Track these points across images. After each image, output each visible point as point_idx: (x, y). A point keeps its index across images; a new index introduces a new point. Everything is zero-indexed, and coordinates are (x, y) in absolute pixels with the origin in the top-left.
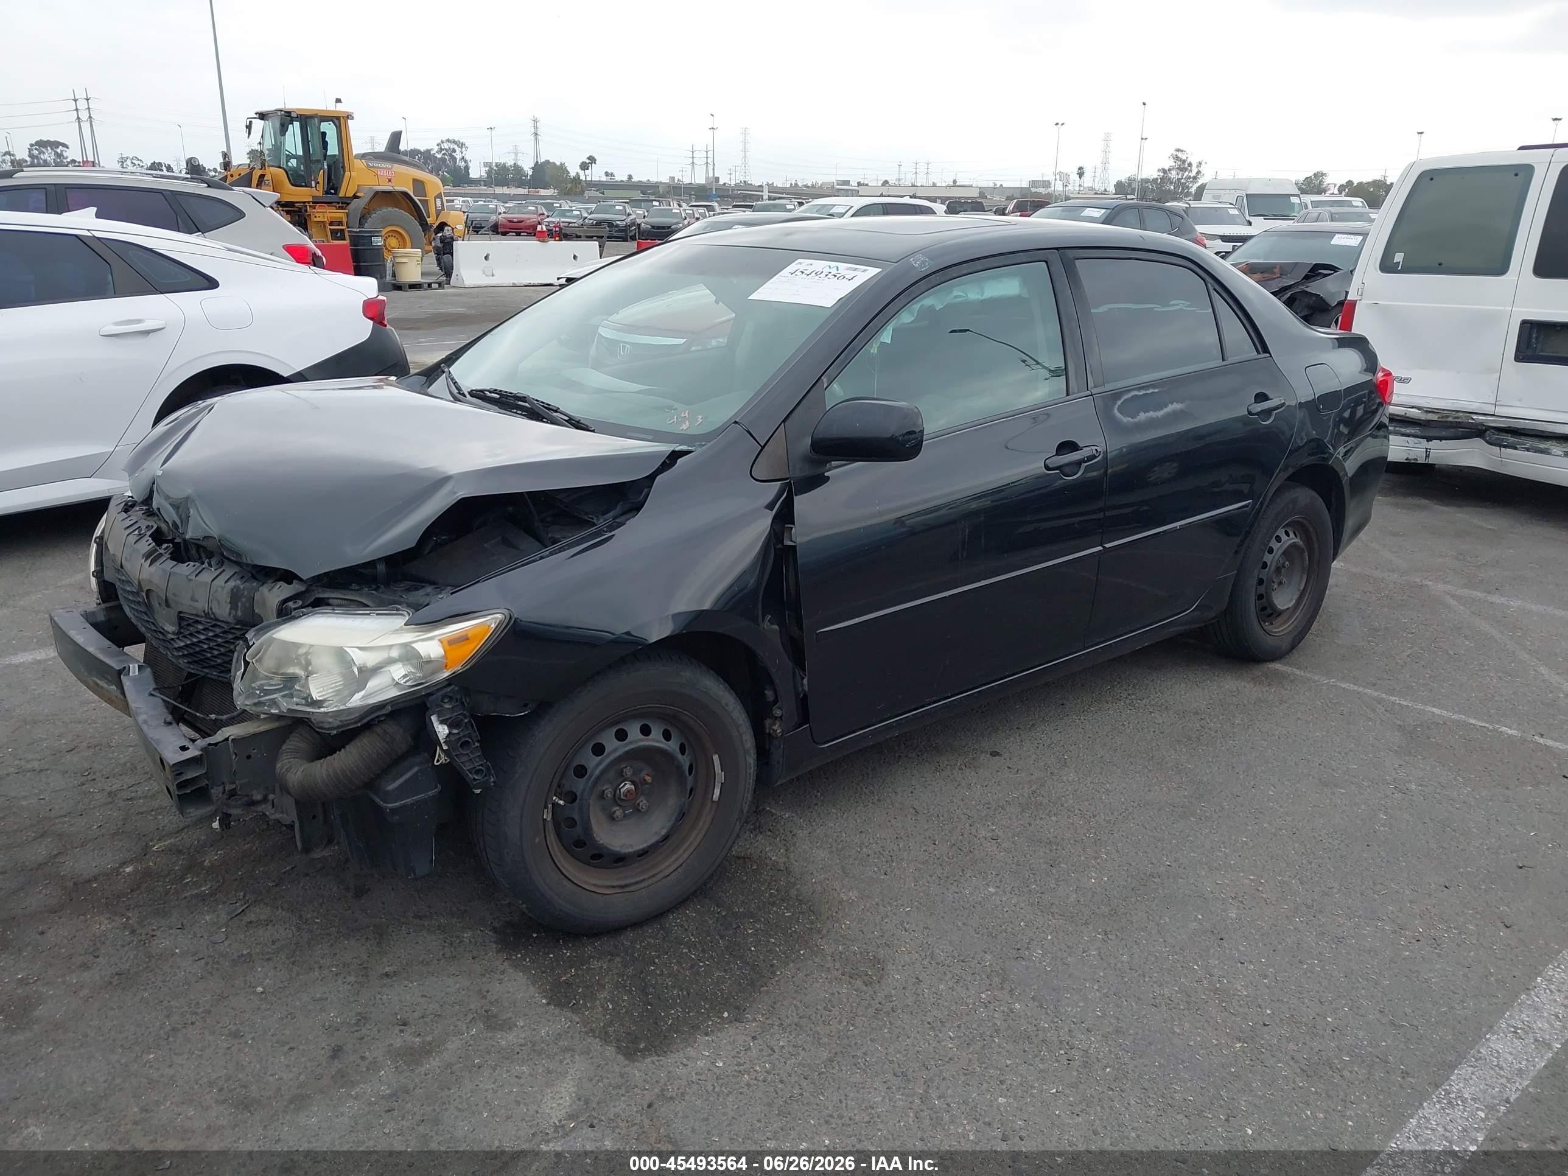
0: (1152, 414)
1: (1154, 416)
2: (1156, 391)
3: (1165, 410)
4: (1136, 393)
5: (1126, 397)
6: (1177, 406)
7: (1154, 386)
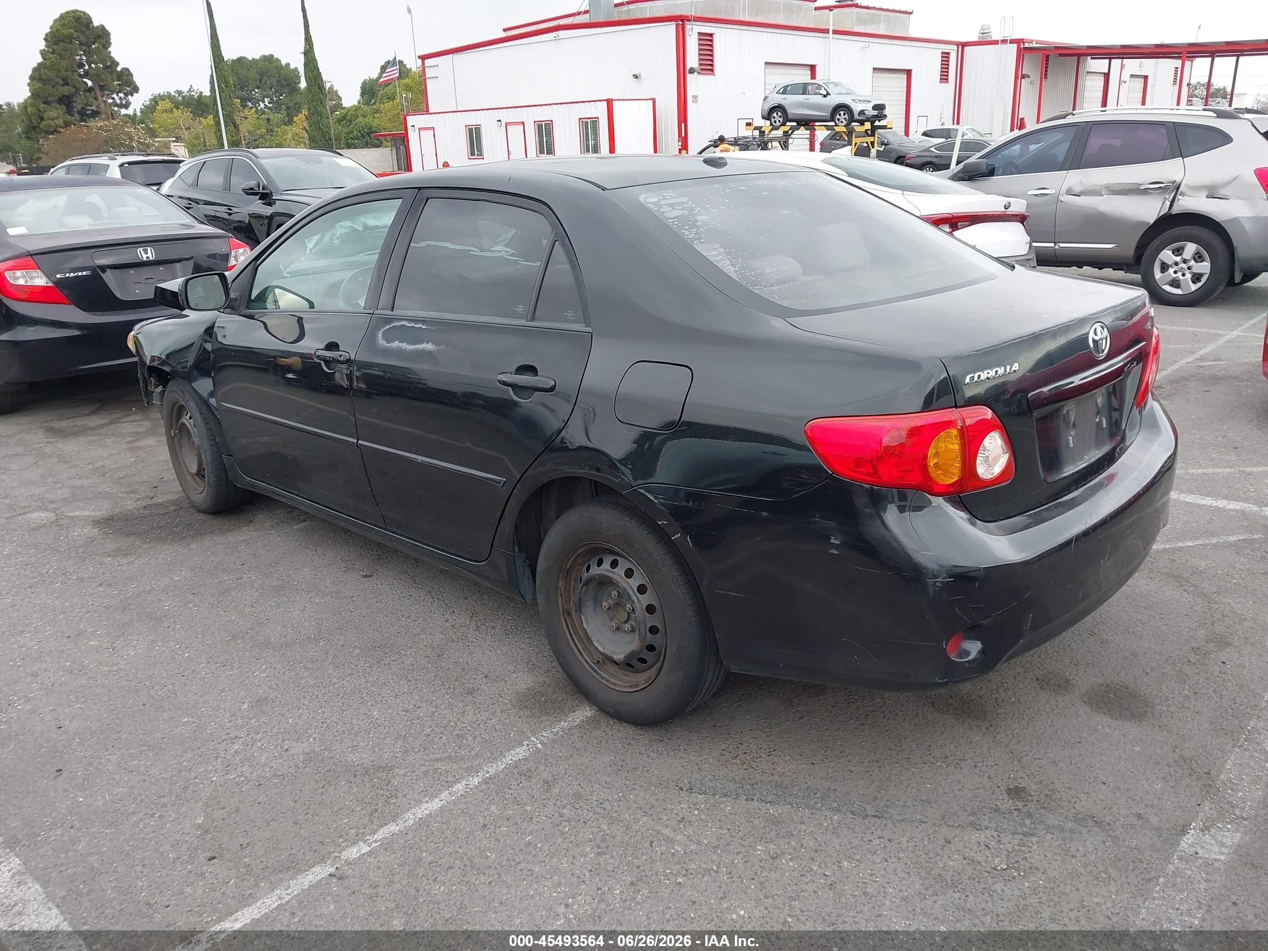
0: (404, 345)
1: (404, 348)
2: (424, 327)
3: (419, 347)
4: (406, 323)
5: (395, 324)
6: (430, 346)
7: (423, 322)
